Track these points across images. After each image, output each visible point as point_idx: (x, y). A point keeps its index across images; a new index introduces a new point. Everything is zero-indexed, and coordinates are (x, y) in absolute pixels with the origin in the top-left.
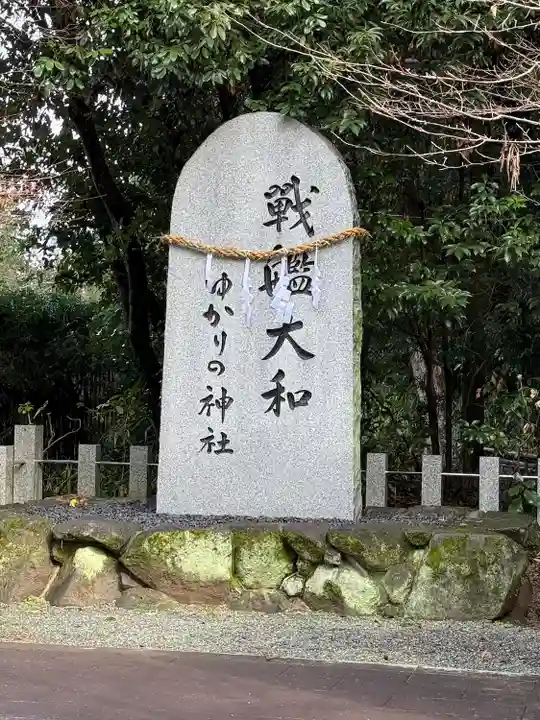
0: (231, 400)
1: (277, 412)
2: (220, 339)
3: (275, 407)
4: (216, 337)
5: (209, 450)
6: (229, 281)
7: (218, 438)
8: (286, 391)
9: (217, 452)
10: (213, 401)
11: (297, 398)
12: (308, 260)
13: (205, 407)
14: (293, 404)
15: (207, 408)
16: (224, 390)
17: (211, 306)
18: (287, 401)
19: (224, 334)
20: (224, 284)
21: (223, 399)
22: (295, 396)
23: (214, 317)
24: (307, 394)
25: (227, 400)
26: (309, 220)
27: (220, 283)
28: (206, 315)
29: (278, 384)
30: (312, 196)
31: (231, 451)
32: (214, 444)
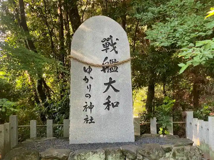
0: (93, 106)
1: (109, 109)
2: (89, 87)
3: (108, 108)
4: (88, 86)
5: (87, 122)
6: (91, 68)
7: (90, 118)
8: (111, 102)
9: (90, 123)
10: (87, 107)
11: (115, 104)
12: (116, 62)
13: (85, 109)
14: (114, 106)
15: (86, 109)
16: (91, 103)
17: (86, 77)
18: (111, 106)
19: (90, 85)
20: (89, 69)
21: (91, 106)
22: (114, 104)
23: (87, 80)
24: (118, 103)
25: (92, 106)
26: (116, 49)
27: (88, 69)
28: (84, 79)
29: (108, 100)
30: (117, 41)
31: (94, 122)
32: (88, 120)
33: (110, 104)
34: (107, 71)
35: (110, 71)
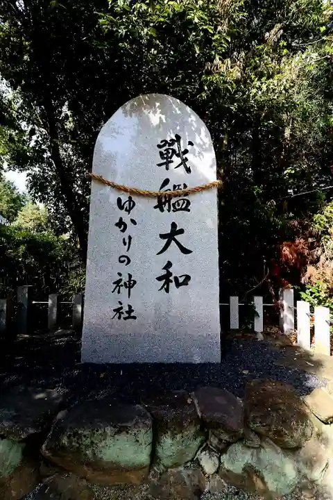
0: (135, 282)
2: (127, 241)
3: (165, 287)
4: (124, 239)
5: (119, 318)
6: (133, 202)
7: (126, 309)
9: (125, 319)
10: (122, 283)
14: (178, 285)
15: (118, 288)
16: (130, 276)
17: (121, 219)
18: (174, 283)
19: (130, 238)
20: (130, 204)
21: (129, 281)
22: (179, 279)
23: (123, 226)
24: (188, 278)
25: (132, 282)
26: (187, 163)
27: (127, 203)
28: (117, 225)
29: (167, 270)
30: (189, 147)
31: (135, 318)
32: (123, 313)
33: (171, 278)
34: (166, 208)
35: (172, 208)
